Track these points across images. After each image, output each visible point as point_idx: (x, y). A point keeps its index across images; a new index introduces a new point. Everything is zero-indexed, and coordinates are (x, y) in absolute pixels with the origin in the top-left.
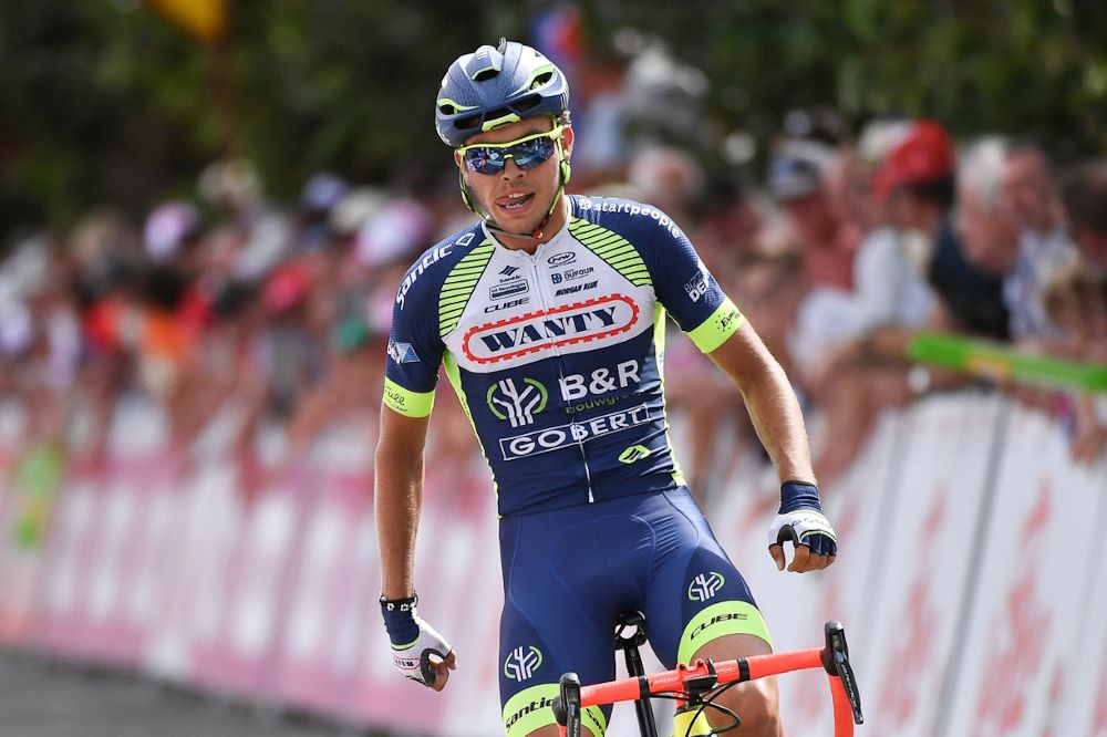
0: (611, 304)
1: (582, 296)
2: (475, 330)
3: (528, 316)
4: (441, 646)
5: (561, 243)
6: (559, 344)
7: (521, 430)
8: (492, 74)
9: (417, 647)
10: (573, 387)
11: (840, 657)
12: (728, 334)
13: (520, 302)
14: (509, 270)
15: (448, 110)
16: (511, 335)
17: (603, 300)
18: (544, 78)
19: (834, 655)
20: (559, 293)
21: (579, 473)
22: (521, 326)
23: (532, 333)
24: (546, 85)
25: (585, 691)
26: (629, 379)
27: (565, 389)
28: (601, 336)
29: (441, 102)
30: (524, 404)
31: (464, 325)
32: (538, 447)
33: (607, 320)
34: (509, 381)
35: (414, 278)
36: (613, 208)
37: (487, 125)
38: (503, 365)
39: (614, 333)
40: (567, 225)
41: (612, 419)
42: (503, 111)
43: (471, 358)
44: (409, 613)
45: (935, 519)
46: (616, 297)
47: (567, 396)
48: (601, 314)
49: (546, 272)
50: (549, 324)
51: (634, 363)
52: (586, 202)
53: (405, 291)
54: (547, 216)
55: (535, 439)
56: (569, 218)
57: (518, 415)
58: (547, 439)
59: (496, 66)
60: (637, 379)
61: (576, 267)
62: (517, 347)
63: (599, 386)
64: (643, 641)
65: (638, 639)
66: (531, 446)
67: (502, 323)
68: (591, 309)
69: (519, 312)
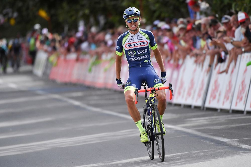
1: (141, 40)
2: (127, 44)
3: (134, 43)
5: (139, 34)
6: (138, 46)
7: (132, 57)
9: (122, 85)
11: (171, 87)
14: (132, 37)
15: (125, 15)
16: (132, 45)
17: (144, 41)
18: (137, 11)
20: (138, 40)
21: (139, 63)
23: (134, 45)
25: (139, 91)
26: (146, 52)
28: (143, 46)
29: (124, 14)
30: (133, 54)
32: (134, 60)
34: (131, 51)
36: (145, 31)
37: (130, 17)
38: (130, 49)
39: (145, 45)
40: (139, 32)
41: (144, 57)
42: (132, 15)
43: (126, 48)
47: (138, 53)
48: (143, 43)
49: (136, 37)
50: (137, 44)
51: (147, 50)
52: (142, 29)
53: (118, 39)
54: (137, 29)
55: (134, 59)
57: (132, 55)
58: (136, 59)
59: (132, 10)
60: (147, 52)
61: (140, 37)
62: (132, 46)
63: (142, 52)
64: (146, 85)
65: (145, 85)
66: (133, 59)
67: (130, 43)
68: (142, 42)
69: (133, 42)
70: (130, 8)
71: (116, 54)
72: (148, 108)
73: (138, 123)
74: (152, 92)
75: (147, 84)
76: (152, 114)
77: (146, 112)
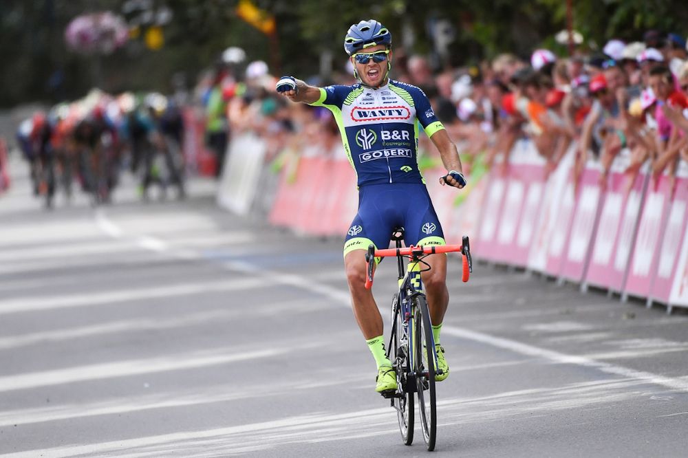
0: (402, 109)
1: (392, 105)
2: (356, 108)
3: (373, 108)
6: (383, 119)
7: (366, 151)
8: (366, 29)
10: (386, 135)
11: (466, 248)
13: (371, 103)
14: (368, 94)
15: (350, 41)
16: (367, 113)
18: (384, 32)
20: (384, 103)
21: (387, 170)
22: (371, 111)
23: (374, 114)
24: (384, 34)
26: (406, 137)
27: (383, 136)
28: (397, 118)
29: (347, 39)
30: (368, 140)
31: (353, 106)
32: (372, 157)
33: (400, 114)
34: (364, 130)
36: (404, 84)
37: (365, 46)
38: (363, 123)
39: (402, 118)
40: (388, 85)
41: (399, 151)
42: (370, 41)
43: (353, 119)
46: (403, 107)
47: (383, 138)
48: (397, 111)
49: (380, 96)
50: (380, 112)
51: (407, 132)
54: (382, 81)
55: (371, 154)
57: (367, 145)
58: (376, 155)
60: (408, 139)
61: (390, 96)
62: (368, 118)
63: (395, 137)
65: (401, 238)
66: (370, 157)
67: (364, 109)
68: (394, 109)
69: (371, 106)
70: (363, 22)
73: (374, 342)
74: (416, 257)
76: (410, 318)
77: (397, 313)
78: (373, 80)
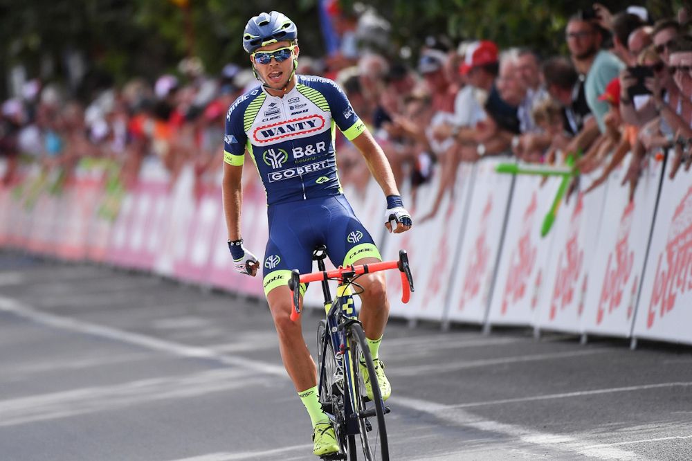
0: (314, 118)
1: (302, 115)
2: (258, 129)
3: (280, 123)
4: (254, 258)
5: (294, 94)
6: (293, 135)
7: (276, 170)
8: (266, 23)
9: (243, 260)
10: (298, 152)
11: (405, 264)
12: (360, 133)
13: (277, 117)
14: (272, 105)
15: (248, 38)
16: (273, 131)
17: (311, 117)
18: (287, 25)
19: (403, 263)
20: (293, 114)
21: (300, 187)
22: (277, 127)
23: (282, 130)
24: (287, 28)
25: (301, 277)
26: (321, 149)
27: (295, 153)
29: (245, 35)
30: (278, 159)
31: (254, 127)
32: (284, 177)
33: (312, 125)
34: (272, 150)
35: (234, 108)
36: (315, 80)
37: (264, 44)
38: (270, 143)
39: (315, 130)
40: (296, 86)
41: (314, 166)
42: (270, 38)
43: (257, 140)
44: (240, 246)
45: (488, 209)
46: (316, 116)
47: (295, 156)
48: (309, 122)
49: (287, 105)
50: (288, 126)
51: (323, 143)
52: (304, 78)
53: (230, 114)
54: (288, 82)
55: (282, 173)
56: (297, 84)
57: (276, 164)
58: (288, 174)
59: (268, 20)
60: (324, 150)
61: (299, 103)
62: (275, 136)
63: (308, 152)
64: (325, 257)
65: (323, 256)
66: (281, 176)
67: (269, 126)
68: (305, 120)
69: (276, 121)
70: (263, 14)
71: (225, 160)
72: (335, 329)
73: (307, 394)
74: (346, 279)
75: (327, 252)
76: (345, 351)
77: (326, 343)
78: (277, 82)
